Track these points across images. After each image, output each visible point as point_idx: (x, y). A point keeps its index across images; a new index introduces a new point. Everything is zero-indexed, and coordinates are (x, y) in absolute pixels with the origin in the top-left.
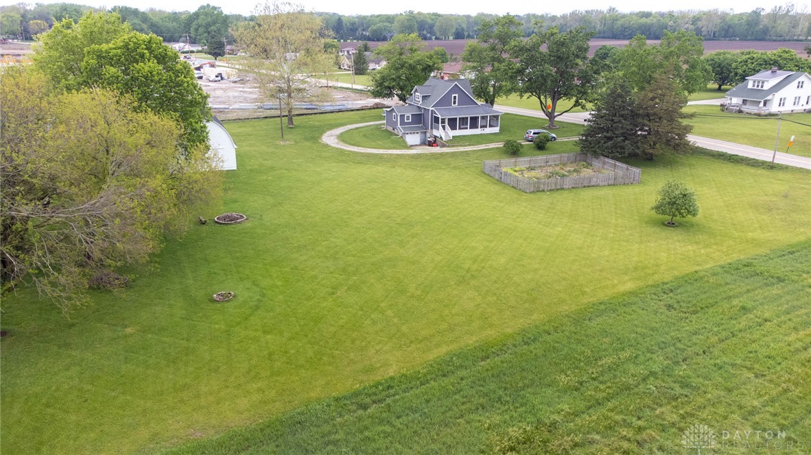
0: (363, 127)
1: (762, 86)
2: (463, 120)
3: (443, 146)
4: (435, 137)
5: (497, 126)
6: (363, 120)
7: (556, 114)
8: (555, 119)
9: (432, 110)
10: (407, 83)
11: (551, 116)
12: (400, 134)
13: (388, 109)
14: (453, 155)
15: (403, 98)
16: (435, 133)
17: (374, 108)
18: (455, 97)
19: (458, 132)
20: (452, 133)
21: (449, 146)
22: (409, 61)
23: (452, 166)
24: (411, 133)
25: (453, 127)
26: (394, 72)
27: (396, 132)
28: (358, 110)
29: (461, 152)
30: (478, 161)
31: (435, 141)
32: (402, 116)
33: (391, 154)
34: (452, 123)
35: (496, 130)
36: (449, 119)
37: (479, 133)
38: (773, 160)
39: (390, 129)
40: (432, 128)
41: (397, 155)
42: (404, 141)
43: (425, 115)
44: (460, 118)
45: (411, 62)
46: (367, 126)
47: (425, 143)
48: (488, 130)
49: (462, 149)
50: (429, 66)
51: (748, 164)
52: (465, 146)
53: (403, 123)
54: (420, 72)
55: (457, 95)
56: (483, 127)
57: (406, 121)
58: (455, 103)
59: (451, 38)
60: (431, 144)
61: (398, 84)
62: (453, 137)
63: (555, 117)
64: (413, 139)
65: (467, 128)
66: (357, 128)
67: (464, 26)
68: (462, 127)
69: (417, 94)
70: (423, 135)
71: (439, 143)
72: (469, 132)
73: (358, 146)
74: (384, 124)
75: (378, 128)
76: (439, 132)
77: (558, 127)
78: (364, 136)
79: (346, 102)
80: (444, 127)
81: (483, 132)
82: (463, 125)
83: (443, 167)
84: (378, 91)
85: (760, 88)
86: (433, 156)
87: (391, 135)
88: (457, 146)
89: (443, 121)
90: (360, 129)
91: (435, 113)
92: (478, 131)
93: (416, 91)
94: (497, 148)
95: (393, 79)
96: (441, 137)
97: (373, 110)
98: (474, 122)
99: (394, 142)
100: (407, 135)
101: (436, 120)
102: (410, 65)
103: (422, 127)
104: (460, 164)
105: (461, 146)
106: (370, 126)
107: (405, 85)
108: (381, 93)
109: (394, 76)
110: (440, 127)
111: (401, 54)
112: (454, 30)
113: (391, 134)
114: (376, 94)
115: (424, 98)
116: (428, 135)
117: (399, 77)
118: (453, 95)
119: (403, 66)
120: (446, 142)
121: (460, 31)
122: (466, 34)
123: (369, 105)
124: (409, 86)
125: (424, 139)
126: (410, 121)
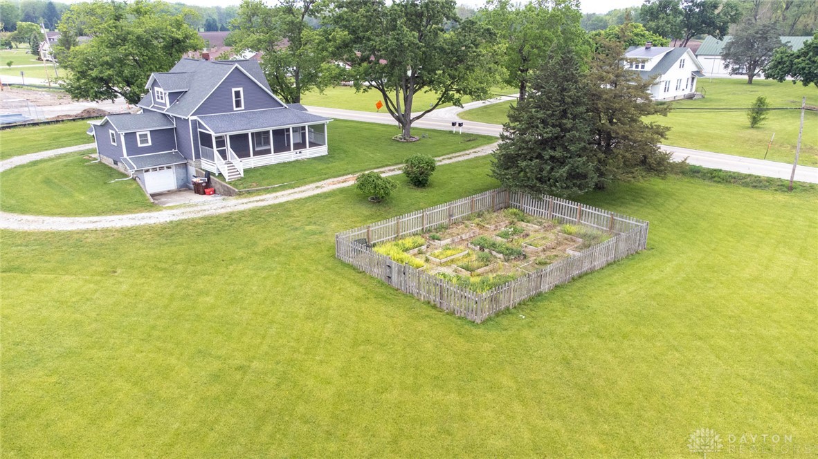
0: (51, 159)
1: (643, 67)
2: (261, 137)
3: (228, 193)
4: (208, 174)
5: (325, 144)
6: (56, 142)
7: (413, 115)
8: (413, 125)
9: (194, 122)
10: (137, 71)
11: (404, 120)
12: (131, 173)
13: (98, 122)
14: (255, 216)
15: (133, 99)
16: (206, 165)
17: (83, 119)
18: (237, 94)
19: (253, 162)
20: (241, 164)
21: (240, 194)
22: (135, 30)
23: (259, 249)
24: (154, 170)
25: (242, 152)
26: (107, 51)
27: (120, 167)
28: (48, 123)
29: (271, 206)
30: (313, 227)
31: (208, 183)
32: (130, 136)
33: (105, 231)
34: (240, 145)
35: (322, 150)
36: (230, 136)
37: (293, 159)
38: (792, 177)
39: (108, 161)
40: (198, 157)
41: (122, 230)
42: (140, 190)
43: (180, 131)
44: (252, 134)
45: (139, 31)
46: (59, 157)
47: (186, 186)
48: (308, 153)
49: (270, 199)
50: (177, 41)
51: (746, 185)
52: (274, 190)
53: (133, 149)
54: (160, 53)
55: (241, 89)
56: (300, 146)
57: (139, 145)
58: (238, 104)
59: (202, 30)
60: (200, 189)
61: (120, 73)
62: (245, 171)
63: (411, 121)
64: (161, 180)
65: (268, 152)
66: (35, 163)
67: (216, 17)
68: (257, 149)
69: (156, 89)
70: (181, 171)
71: (217, 187)
72: (274, 158)
73: (23, 212)
74: (93, 151)
75: (83, 160)
76: (215, 164)
77: (417, 138)
78: (47, 182)
79: (26, 109)
80: (223, 154)
81: (299, 157)
82: (259, 144)
83: (240, 253)
84: (79, 88)
85: (640, 69)
86: (212, 225)
87: (111, 176)
88: (258, 192)
89: (221, 142)
90: (42, 165)
91: (201, 126)
92: (290, 156)
93: (155, 83)
94: (342, 191)
95: (107, 63)
96: (220, 174)
97: (81, 123)
98: (281, 140)
99: (115, 193)
100: (145, 174)
101: (206, 140)
102: (138, 38)
103: (177, 156)
104: (278, 240)
105: (267, 191)
106: (66, 155)
107: (133, 76)
108: (87, 91)
109: (108, 58)
110: (217, 154)
111: (118, 18)
112: (204, 22)
113: (111, 172)
114: (78, 93)
115: (174, 96)
116: (192, 170)
117: (121, 61)
118: (234, 90)
119: (124, 40)
120: (234, 184)
121: (212, 22)
122: (219, 26)
123: (74, 113)
124: (141, 75)
125: (185, 180)
126: (150, 144)
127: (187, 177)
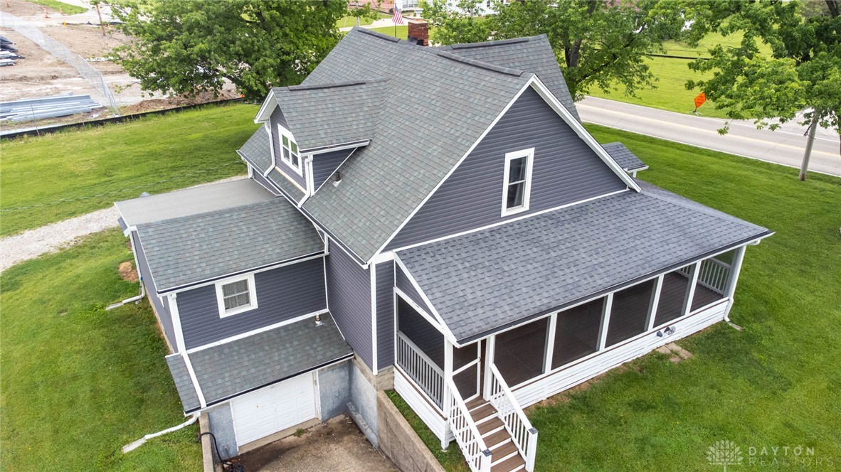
18: (518, 166)
19: (548, 385)
43: (340, 273)
44: (561, 314)
48: (686, 326)
55: (529, 153)
57: (223, 313)
58: (514, 198)
72: (601, 362)
91: (403, 283)
110: (450, 384)
115: (331, 161)
118: (511, 156)
124: (265, 49)
125: (344, 394)
126: (254, 304)
127: (350, 388)
